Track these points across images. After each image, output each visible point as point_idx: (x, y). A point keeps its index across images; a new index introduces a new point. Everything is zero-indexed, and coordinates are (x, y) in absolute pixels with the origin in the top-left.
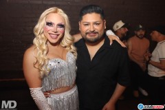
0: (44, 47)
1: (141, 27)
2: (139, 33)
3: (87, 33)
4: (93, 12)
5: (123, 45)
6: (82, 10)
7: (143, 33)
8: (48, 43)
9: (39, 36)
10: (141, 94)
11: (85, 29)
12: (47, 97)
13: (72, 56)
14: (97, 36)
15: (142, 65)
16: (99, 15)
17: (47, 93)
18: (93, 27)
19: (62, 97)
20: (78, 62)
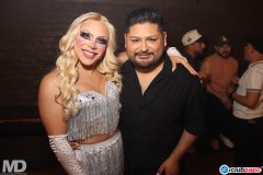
0: (73, 72)
1: (225, 39)
2: (222, 50)
3: (136, 54)
4: (145, 20)
5: (193, 71)
6: (130, 17)
7: (229, 49)
8: (79, 65)
9: (68, 53)
10: (222, 144)
11: (133, 47)
12: (74, 149)
13: (114, 87)
14: (151, 59)
15: (225, 99)
16: (156, 26)
17: (75, 143)
18: (146, 45)
19: (98, 150)
20: (123, 97)
